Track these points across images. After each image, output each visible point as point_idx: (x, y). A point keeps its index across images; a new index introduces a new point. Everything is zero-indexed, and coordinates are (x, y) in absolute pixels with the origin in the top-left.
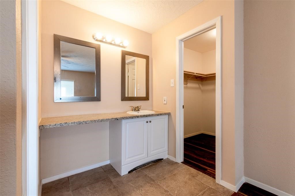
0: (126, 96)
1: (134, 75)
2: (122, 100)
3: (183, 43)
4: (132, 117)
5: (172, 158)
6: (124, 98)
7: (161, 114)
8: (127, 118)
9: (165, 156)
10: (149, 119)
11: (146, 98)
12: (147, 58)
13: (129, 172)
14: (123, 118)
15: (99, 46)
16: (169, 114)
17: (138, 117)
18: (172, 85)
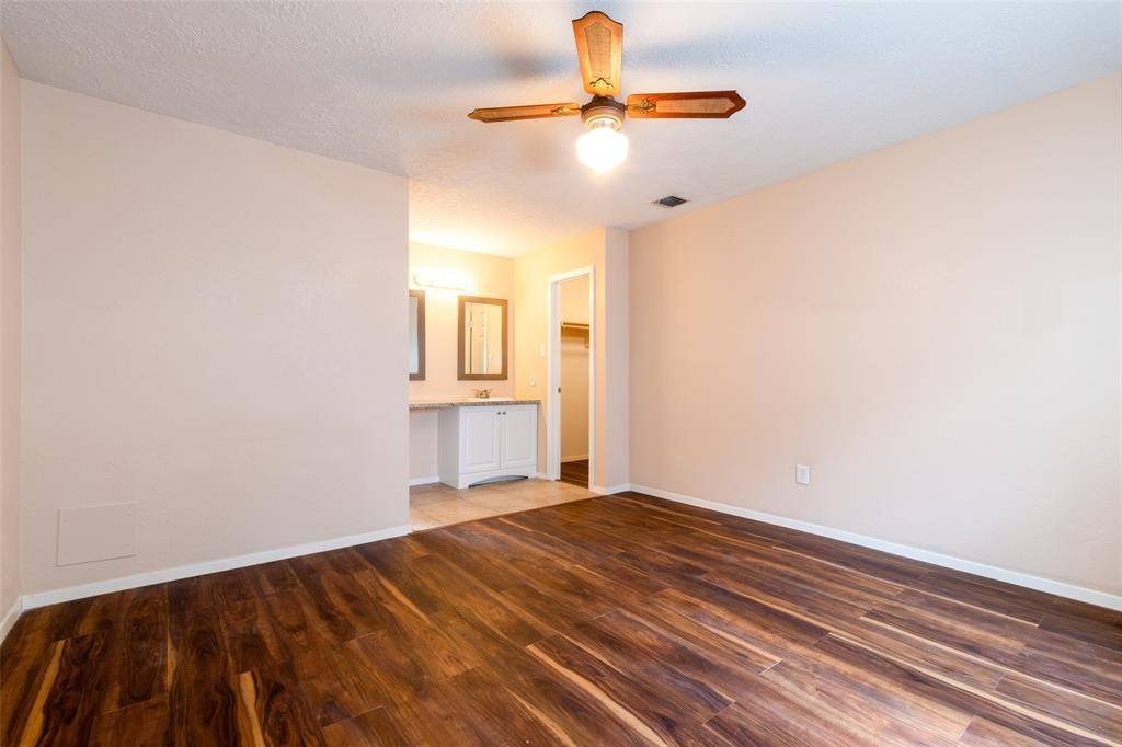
0: (467, 371)
1: (482, 336)
2: (459, 379)
3: (559, 286)
4: (475, 404)
5: (542, 476)
6: (463, 376)
7: (522, 403)
8: (467, 405)
9: (532, 474)
10: (502, 409)
11: (503, 376)
12: (504, 303)
13: (470, 487)
14: (462, 405)
15: (424, 293)
16: (537, 403)
17: (483, 404)
18: (542, 354)
